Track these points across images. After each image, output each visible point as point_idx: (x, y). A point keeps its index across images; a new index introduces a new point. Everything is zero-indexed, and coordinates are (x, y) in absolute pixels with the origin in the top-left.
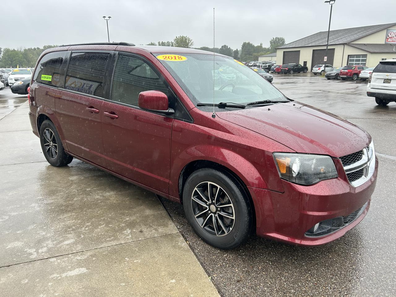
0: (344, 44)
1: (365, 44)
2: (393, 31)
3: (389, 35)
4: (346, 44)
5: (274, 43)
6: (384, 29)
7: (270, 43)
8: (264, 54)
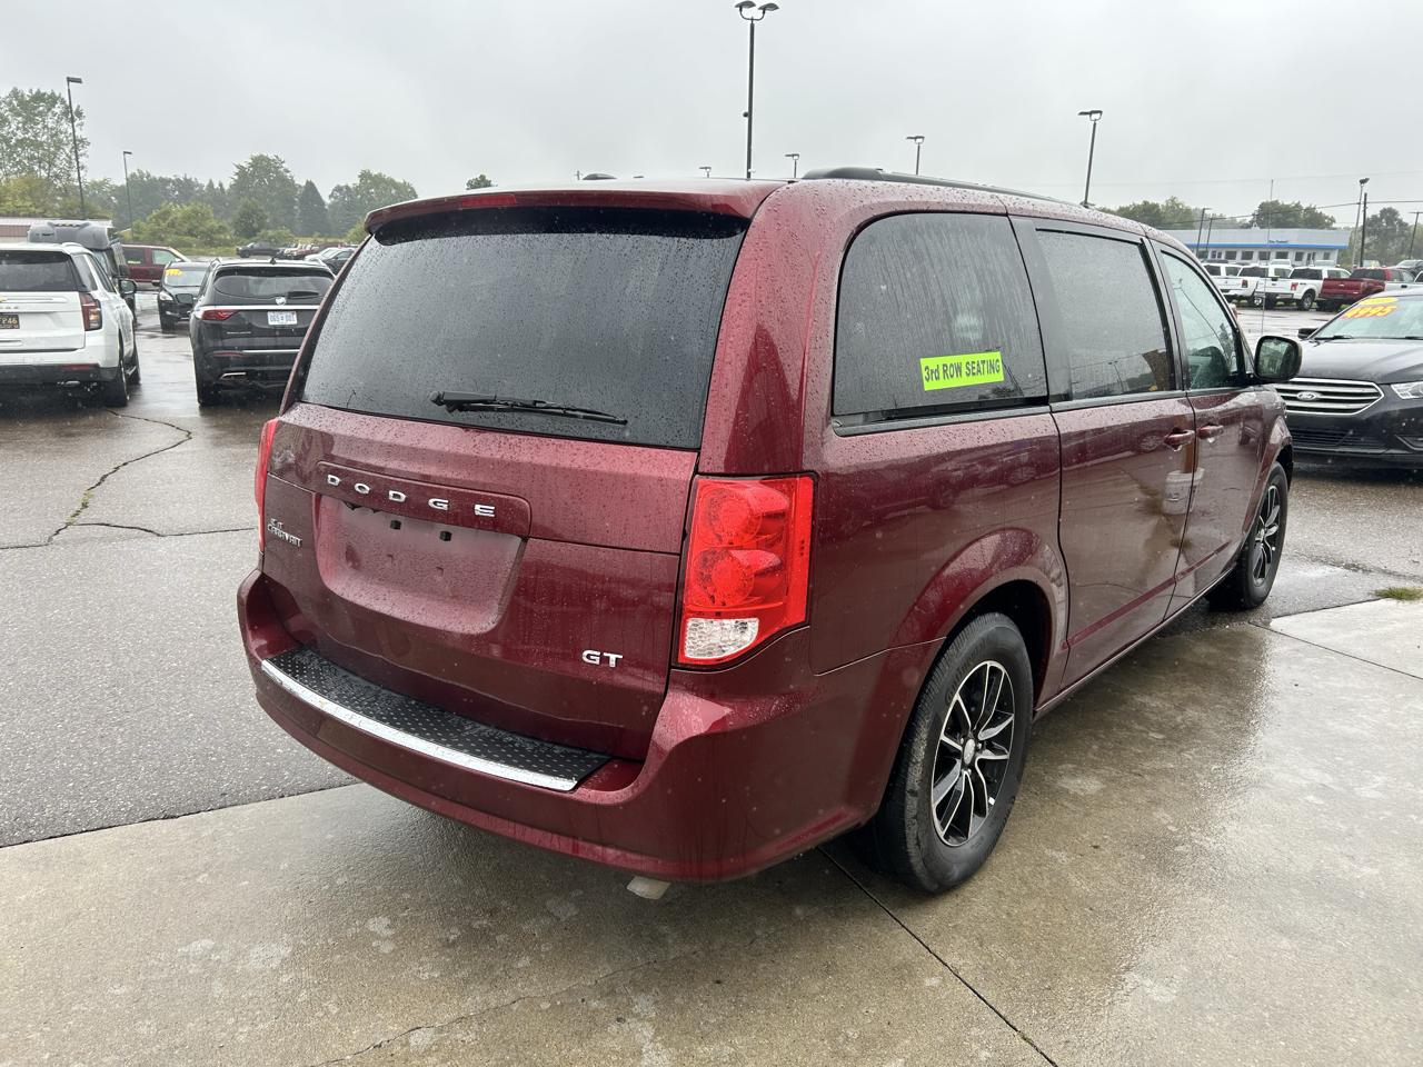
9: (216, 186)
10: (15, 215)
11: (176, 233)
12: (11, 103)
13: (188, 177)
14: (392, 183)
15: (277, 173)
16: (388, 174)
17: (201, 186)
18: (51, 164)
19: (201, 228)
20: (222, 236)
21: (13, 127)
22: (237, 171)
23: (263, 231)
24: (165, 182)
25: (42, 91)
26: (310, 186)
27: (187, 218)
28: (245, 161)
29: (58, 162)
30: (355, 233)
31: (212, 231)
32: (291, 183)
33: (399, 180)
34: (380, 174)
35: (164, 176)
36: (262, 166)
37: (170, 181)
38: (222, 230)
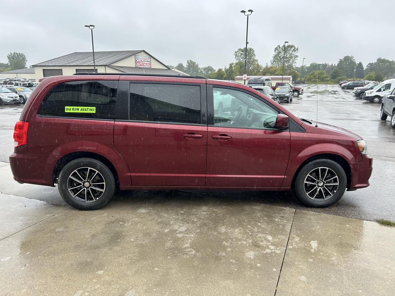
0: (105, 66)
1: (121, 67)
2: (139, 57)
3: (137, 60)
4: (107, 65)
5: (13, 58)
6: (133, 55)
7: (7, 58)
8: (3, 70)
9: (333, 65)
10: (278, 75)
11: (315, 78)
12: (282, 48)
13: (326, 63)
14: (388, 61)
15: (351, 60)
16: (386, 59)
17: (329, 65)
18: (289, 62)
19: (321, 77)
20: (327, 79)
21: (282, 54)
22: (339, 60)
23: (338, 77)
24: (319, 65)
25: (290, 45)
26: (360, 64)
27: (319, 74)
28: (342, 58)
29: (290, 61)
30: (367, 77)
31: (324, 77)
32: (354, 63)
33: (390, 60)
34: (384, 59)
35: (319, 63)
36: (347, 59)
37: (321, 64)
38: (327, 77)
